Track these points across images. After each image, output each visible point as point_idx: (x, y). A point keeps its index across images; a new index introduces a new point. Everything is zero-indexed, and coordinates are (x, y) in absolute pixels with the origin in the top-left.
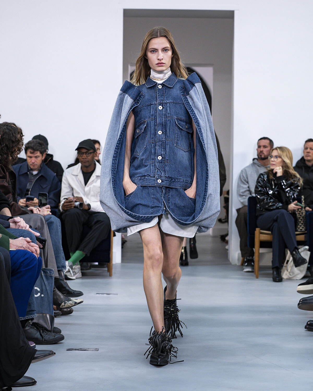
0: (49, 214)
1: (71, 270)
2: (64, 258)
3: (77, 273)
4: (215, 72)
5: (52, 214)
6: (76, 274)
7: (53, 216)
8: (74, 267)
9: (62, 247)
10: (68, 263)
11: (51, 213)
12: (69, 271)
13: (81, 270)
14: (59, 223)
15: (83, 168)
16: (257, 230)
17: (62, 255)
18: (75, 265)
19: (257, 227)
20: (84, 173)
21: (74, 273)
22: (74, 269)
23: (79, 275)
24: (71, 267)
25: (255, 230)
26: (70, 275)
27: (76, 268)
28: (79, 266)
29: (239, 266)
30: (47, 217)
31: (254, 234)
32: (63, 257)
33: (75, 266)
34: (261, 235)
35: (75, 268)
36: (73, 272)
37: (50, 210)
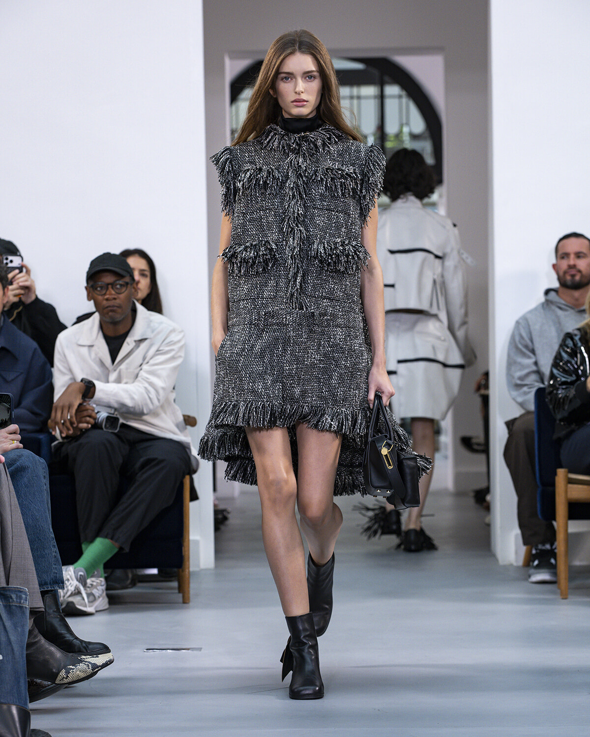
0: (17, 448)
1: (82, 588)
2: (57, 560)
3: (99, 597)
4: (449, 68)
5: (24, 448)
6: (95, 599)
7: (27, 452)
8: (89, 581)
9: (52, 530)
10: (74, 573)
11: (21, 445)
12: (78, 593)
13: (107, 589)
14: (43, 469)
15: (104, 326)
16: (561, 473)
17: (53, 551)
18: (92, 577)
19: (561, 467)
20: (107, 338)
21: (91, 598)
22: (89, 587)
23: (102, 602)
24: (82, 580)
25: (555, 474)
26: (82, 601)
27: (95, 584)
28: (102, 579)
29: (518, 567)
30: (12, 455)
31: (553, 484)
32: (55, 557)
33: (93, 579)
34: (570, 486)
35: (92, 585)
36: (89, 595)
37: (19, 437)
